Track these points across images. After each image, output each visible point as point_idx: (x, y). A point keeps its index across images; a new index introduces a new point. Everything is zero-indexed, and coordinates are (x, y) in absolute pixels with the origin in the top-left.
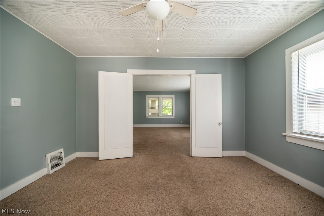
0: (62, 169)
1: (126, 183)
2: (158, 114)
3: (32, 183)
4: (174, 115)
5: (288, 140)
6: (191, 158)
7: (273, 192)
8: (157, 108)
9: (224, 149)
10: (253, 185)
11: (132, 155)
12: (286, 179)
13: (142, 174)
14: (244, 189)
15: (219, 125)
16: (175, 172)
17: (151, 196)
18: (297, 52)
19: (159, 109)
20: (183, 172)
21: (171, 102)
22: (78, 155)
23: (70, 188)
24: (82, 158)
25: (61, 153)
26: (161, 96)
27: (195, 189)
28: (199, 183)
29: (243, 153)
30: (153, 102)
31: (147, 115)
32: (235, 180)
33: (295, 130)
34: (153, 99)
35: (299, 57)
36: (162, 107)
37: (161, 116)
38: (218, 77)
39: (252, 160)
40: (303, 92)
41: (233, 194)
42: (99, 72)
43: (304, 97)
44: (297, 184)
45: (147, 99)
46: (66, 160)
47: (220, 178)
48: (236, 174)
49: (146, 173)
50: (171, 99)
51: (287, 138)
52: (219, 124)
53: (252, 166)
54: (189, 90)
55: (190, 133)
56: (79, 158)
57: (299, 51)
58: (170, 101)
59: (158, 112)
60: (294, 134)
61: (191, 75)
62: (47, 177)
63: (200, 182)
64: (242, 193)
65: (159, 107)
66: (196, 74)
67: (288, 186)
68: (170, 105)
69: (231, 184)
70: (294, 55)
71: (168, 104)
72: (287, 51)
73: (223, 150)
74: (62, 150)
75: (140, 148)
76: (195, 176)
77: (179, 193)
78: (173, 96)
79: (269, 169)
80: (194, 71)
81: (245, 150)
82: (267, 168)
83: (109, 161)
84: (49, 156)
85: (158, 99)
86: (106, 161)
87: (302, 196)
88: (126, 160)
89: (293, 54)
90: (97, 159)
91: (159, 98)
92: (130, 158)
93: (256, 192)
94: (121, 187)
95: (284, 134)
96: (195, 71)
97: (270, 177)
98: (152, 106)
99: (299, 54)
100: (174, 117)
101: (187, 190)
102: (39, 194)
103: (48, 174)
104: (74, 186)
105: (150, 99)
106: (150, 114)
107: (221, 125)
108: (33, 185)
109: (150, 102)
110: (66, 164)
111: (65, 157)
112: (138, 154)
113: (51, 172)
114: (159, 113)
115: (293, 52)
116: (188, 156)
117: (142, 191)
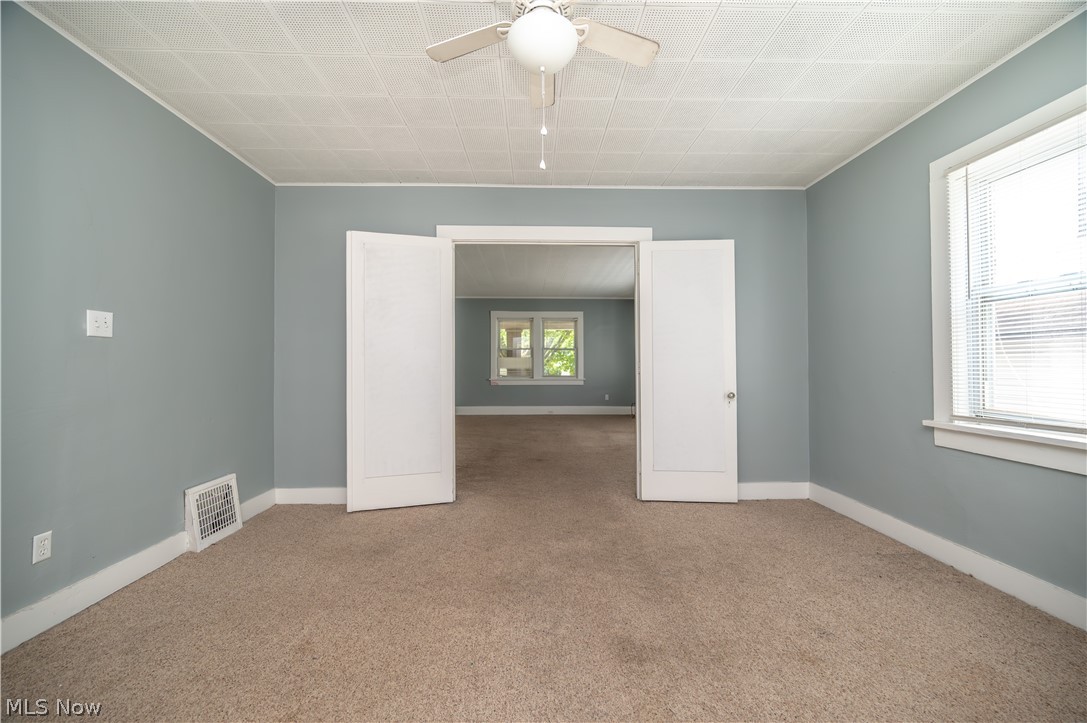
0: (232, 537)
1: (439, 574)
2: (530, 373)
3: (144, 577)
4: (581, 376)
5: (940, 439)
6: (639, 504)
7: (891, 597)
8: (524, 354)
9: (743, 476)
10: (831, 577)
11: (450, 498)
12: (935, 560)
13: (487, 550)
14: (805, 589)
15: (727, 400)
16: (590, 544)
17: (518, 611)
18: (962, 172)
19: (532, 356)
20: (614, 543)
21: (572, 334)
22: (281, 496)
23: (266, 590)
24: (292, 505)
25: (229, 487)
26: (538, 315)
27: (653, 591)
28: (666, 573)
29: (803, 490)
30: (514, 333)
31: (493, 377)
32: (777, 566)
33: (960, 410)
34: (514, 324)
35: (969, 185)
36: (543, 348)
37: (538, 380)
38: (724, 250)
39: (830, 510)
40: (981, 292)
41: (769, 602)
42: (348, 233)
43: (987, 308)
44: (965, 575)
45: (494, 323)
46: (245, 510)
47: (729, 560)
48: (779, 550)
49: (499, 547)
50: (572, 324)
51: (936, 434)
52: (729, 396)
53: (831, 526)
54: (633, 295)
55: (635, 432)
56: (284, 506)
57: (971, 167)
58: (568, 333)
59: (528, 366)
60: (956, 423)
61: (638, 243)
62: (189, 561)
63: (668, 571)
64: (797, 599)
65: (532, 349)
66: (653, 240)
67: (941, 582)
68: (569, 342)
69: (765, 576)
70: (956, 180)
71: (561, 341)
72: (936, 167)
73: (740, 480)
74: (231, 479)
75: (476, 478)
76: (652, 554)
77: (604, 600)
78: (580, 315)
79: (884, 535)
80: (648, 232)
81: (811, 481)
82: (877, 532)
83: (380, 513)
84: (193, 495)
85: (528, 324)
86: (370, 513)
87: (979, 606)
88: (432, 510)
89: (953, 176)
90: (342, 508)
91: (532, 320)
92: (446, 507)
93: (839, 597)
94: (424, 586)
95: (926, 423)
96: (651, 229)
97: (885, 556)
98: (510, 348)
99: (969, 177)
100: (582, 383)
101: (628, 593)
102: (173, 607)
103: (191, 553)
104: (277, 583)
105: (503, 323)
106: (503, 372)
107: (734, 402)
108: (149, 583)
109: (504, 334)
110: (243, 523)
111: (241, 501)
112: (471, 493)
113: (203, 545)
114: (533, 370)
115: (952, 169)
116: (630, 500)
117: (491, 596)
